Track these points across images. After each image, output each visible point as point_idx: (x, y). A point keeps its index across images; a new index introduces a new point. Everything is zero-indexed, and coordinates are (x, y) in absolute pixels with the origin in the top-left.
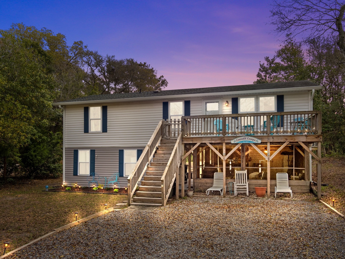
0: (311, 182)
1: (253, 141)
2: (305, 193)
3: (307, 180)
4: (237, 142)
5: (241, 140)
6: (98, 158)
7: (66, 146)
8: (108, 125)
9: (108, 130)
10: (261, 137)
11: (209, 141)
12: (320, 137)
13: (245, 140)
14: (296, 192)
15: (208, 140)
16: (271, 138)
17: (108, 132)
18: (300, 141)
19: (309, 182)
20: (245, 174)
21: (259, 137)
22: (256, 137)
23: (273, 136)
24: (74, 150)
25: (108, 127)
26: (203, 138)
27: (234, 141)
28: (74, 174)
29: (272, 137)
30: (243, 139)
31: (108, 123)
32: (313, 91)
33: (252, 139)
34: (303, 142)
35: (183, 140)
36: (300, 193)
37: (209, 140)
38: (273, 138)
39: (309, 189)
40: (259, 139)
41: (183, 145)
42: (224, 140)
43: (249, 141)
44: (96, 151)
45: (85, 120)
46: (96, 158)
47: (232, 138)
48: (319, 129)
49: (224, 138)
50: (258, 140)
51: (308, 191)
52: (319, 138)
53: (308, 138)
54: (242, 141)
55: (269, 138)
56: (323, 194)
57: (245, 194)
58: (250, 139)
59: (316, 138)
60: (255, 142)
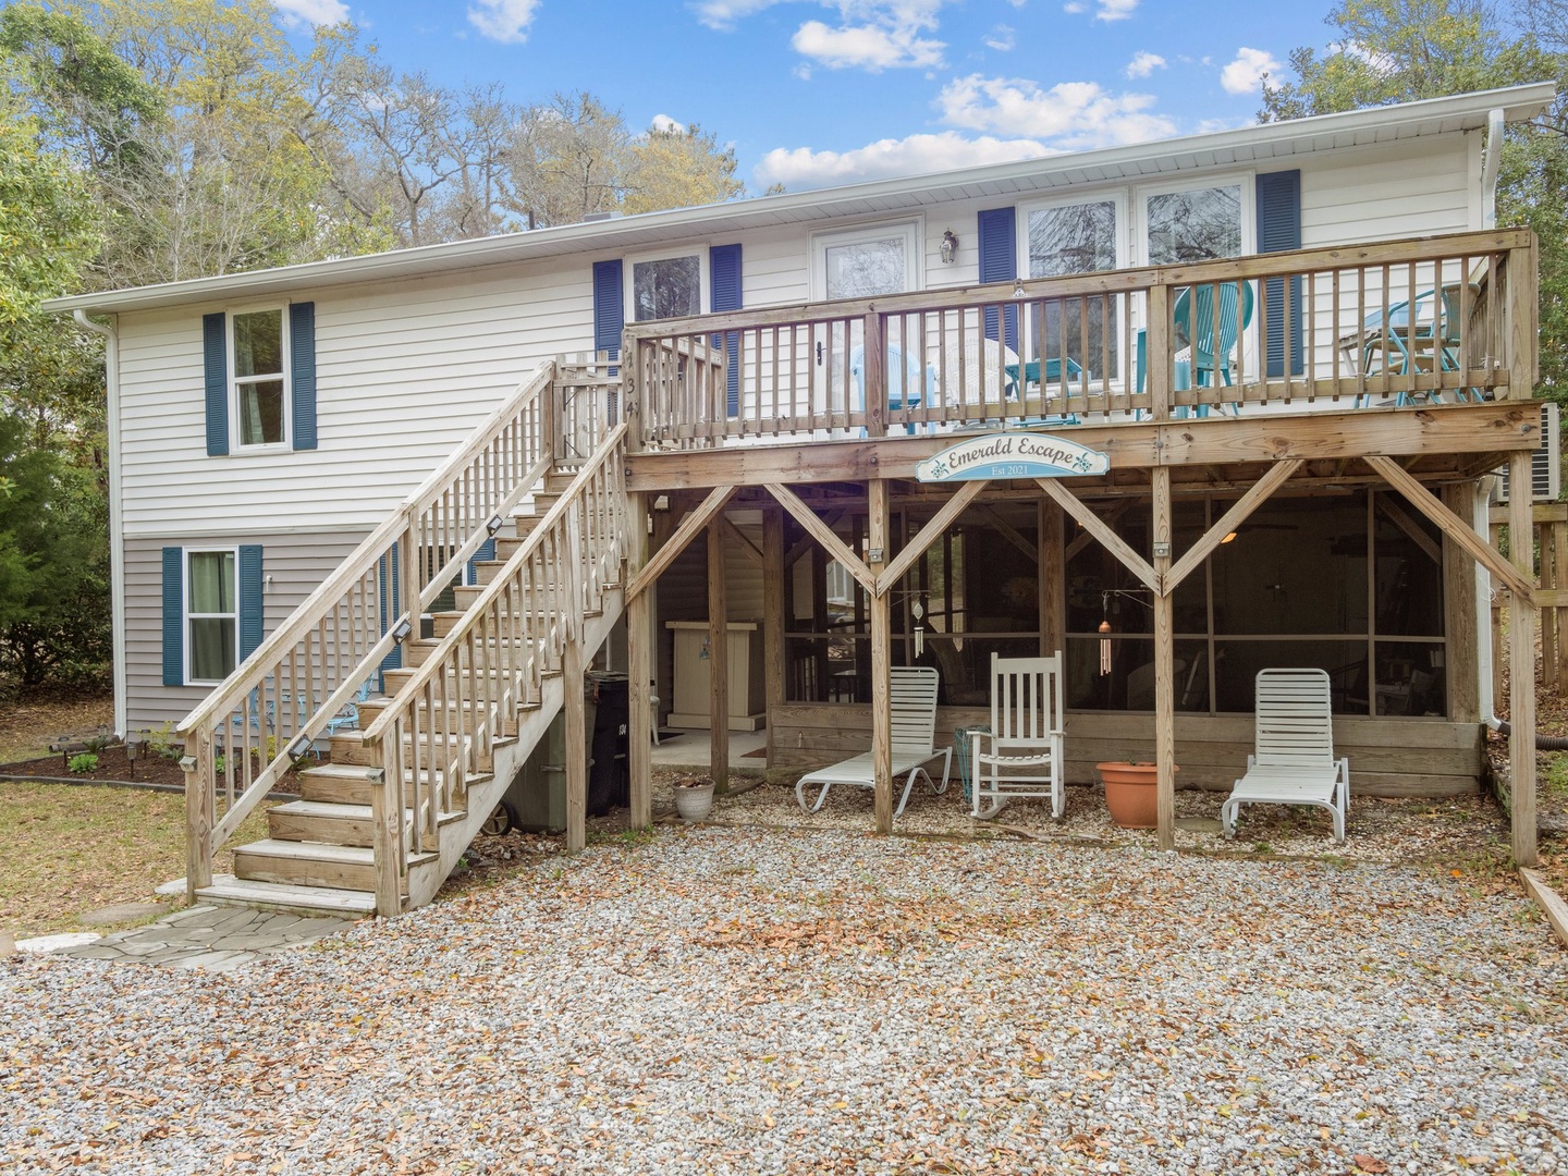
0: (1484, 728)
1: (1058, 463)
2: (1446, 798)
3: (1463, 715)
4: (952, 472)
5: (981, 461)
6: (279, 590)
7: (130, 530)
8: (320, 408)
9: (321, 434)
10: (1107, 436)
11: (782, 470)
12: (1526, 414)
13: (1003, 458)
14: (1386, 791)
15: (776, 465)
16: (1176, 436)
17: (321, 445)
18: (1378, 454)
19: (1473, 728)
20: (1052, 676)
21: (1095, 437)
22: (1078, 436)
23: (1188, 425)
24: (165, 551)
25: (320, 421)
26: (747, 457)
27: (932, 465)
28: (164, 676)
29: (1185, 431)
30: (994, 451)
31: (320, 396)
32: (1496, 117)
33: (1047, 452)
34: (1401, 460)
35: (636, 468)
36: (1414, 797)
37: (783, 465)
38: (1189, 438)
39: (1473, 770)
40: (1097, 448)
41: (635, 500)
42: (876, 463)
43: (1031, 466)
44: (266, 554)
45: (209, 388)
46: (267, 590)
47: (923, 449)
48: (1517, 360)
49: (873, 451)
50: (1091, 457)
51: (1470, 785)
52: (1520, 426)
53: (1434, 426)
54: (988, 468)
55: (1163, 439)
56: (1553, 823)
57: (1042, 805)
58: (1034, 451)
59: (1499, 424)
60: (1069, 466)
